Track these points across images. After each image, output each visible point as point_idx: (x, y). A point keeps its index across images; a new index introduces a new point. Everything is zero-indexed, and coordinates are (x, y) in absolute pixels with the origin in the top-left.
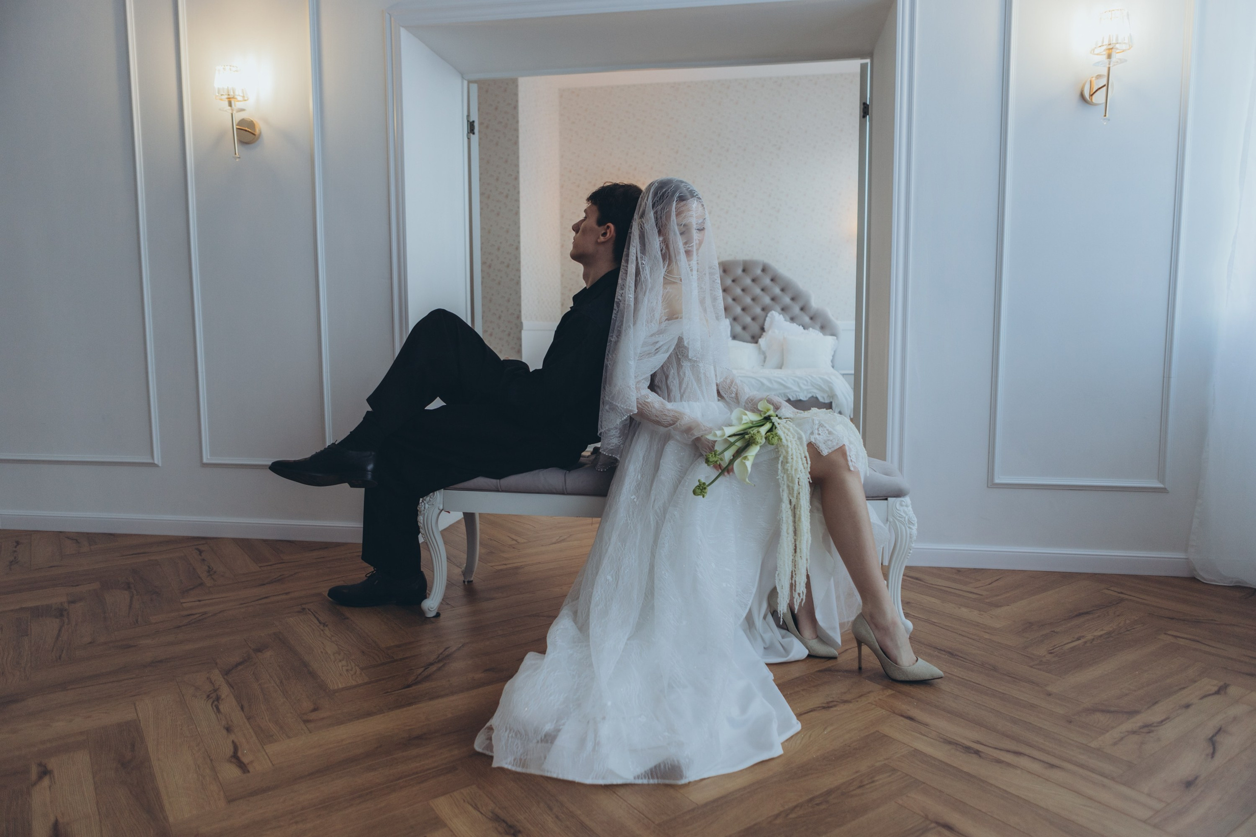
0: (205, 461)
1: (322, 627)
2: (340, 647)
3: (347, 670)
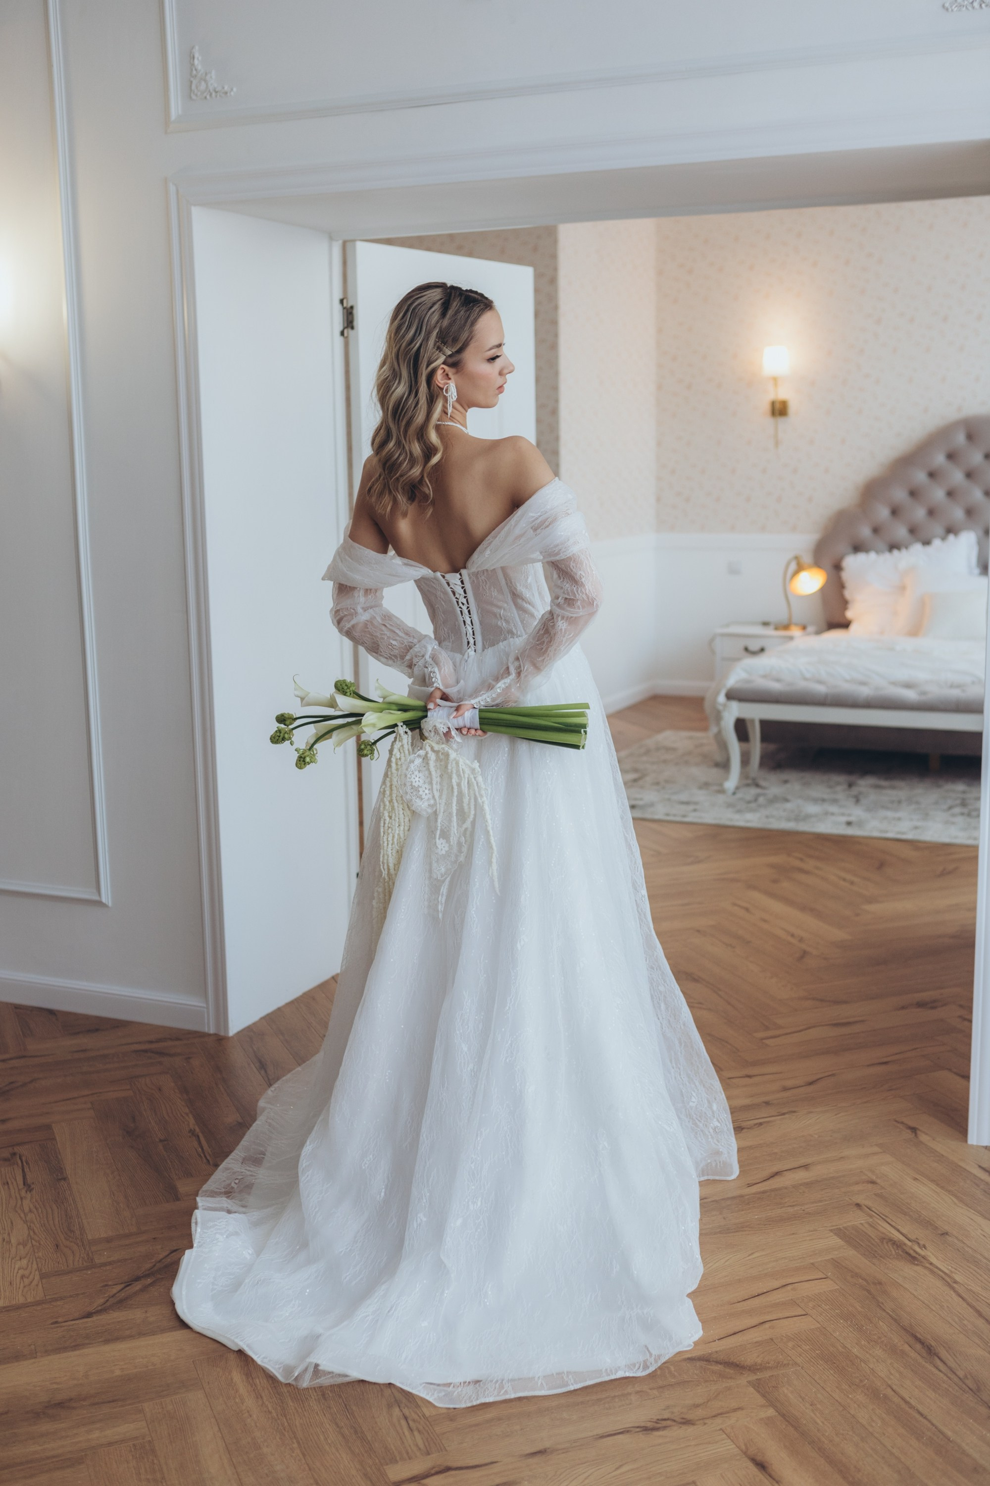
1: (23, 1193)
2: (32, 1233)
3: (22, 1277)
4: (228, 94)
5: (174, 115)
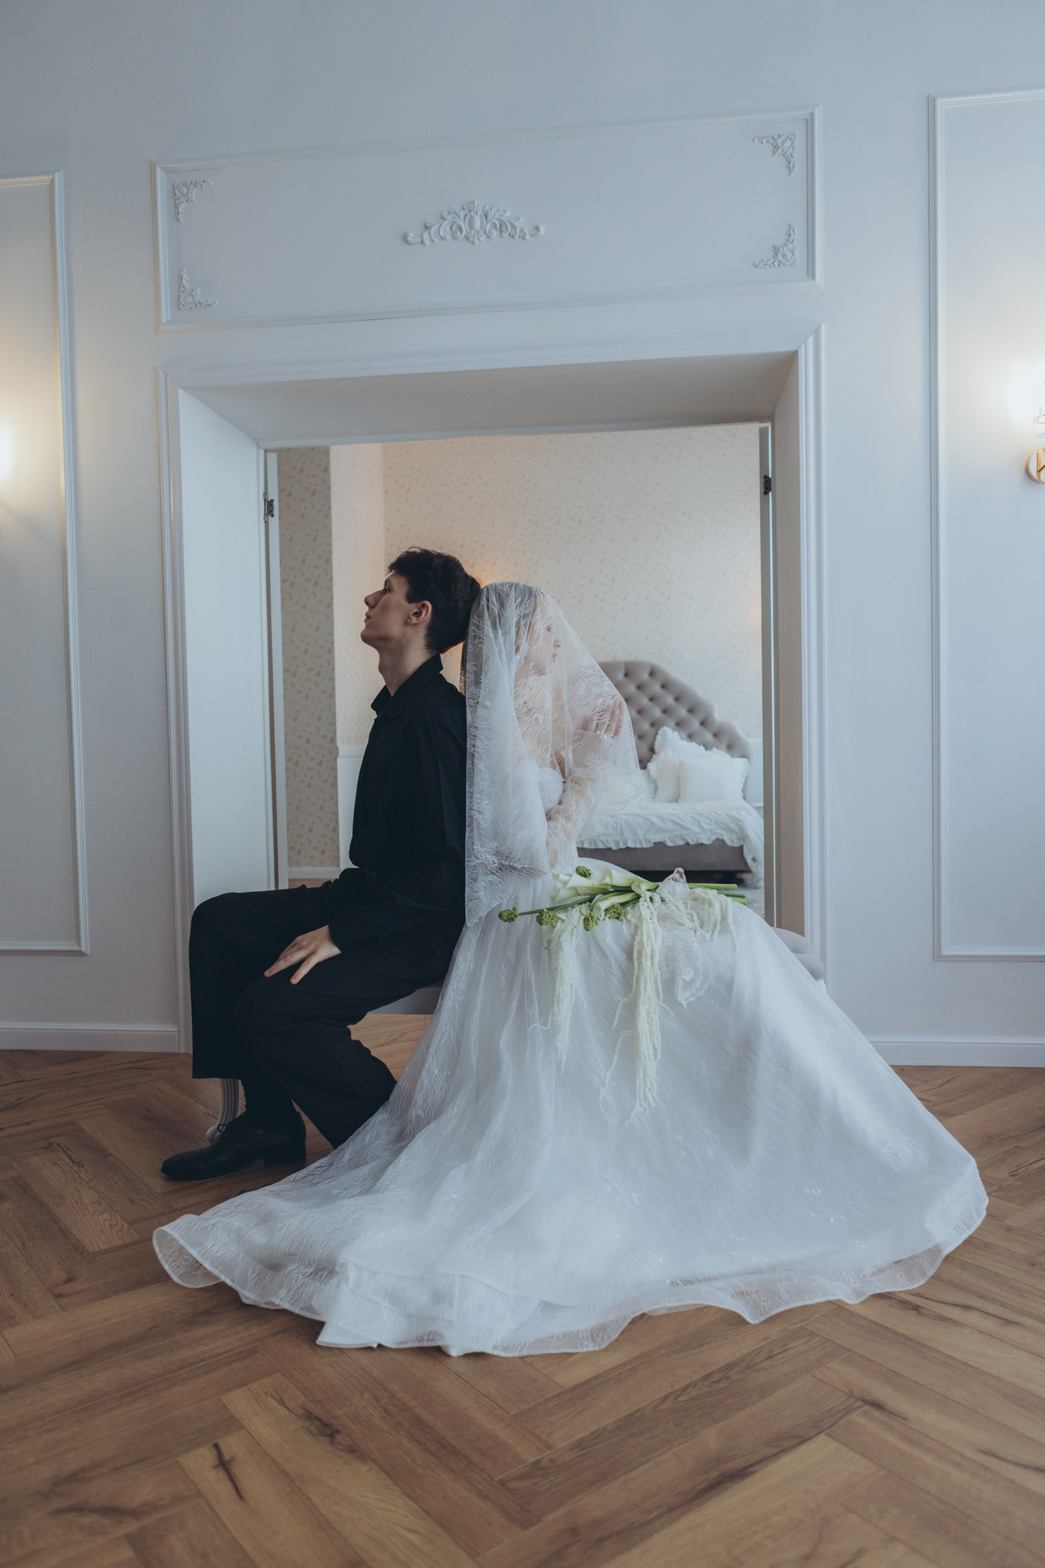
1: (75, 1168)
2: (101, 1195)
3: (111, 1226)
4: (211, 306)
5: (164, 320)
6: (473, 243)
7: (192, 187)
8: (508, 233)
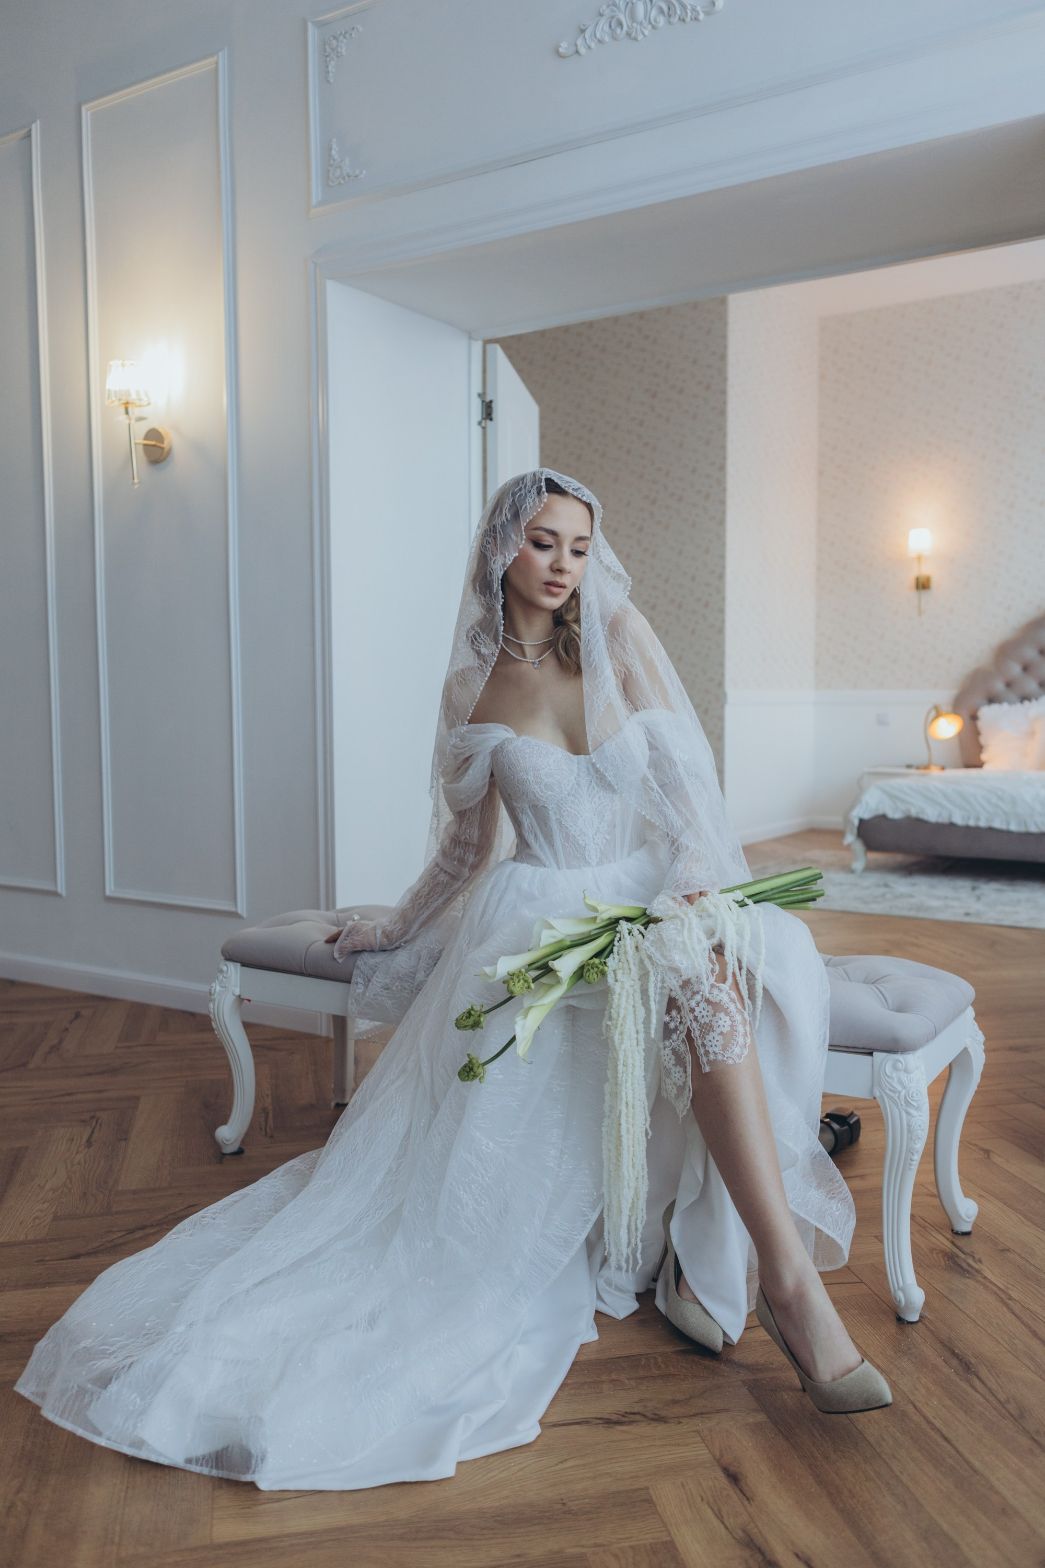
0: (108, 893)
4: (359, 177)
5: (314, 200)
6: (635, 39)
7: (341, 38)
8: (677, 17)
